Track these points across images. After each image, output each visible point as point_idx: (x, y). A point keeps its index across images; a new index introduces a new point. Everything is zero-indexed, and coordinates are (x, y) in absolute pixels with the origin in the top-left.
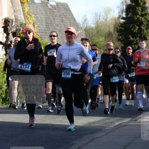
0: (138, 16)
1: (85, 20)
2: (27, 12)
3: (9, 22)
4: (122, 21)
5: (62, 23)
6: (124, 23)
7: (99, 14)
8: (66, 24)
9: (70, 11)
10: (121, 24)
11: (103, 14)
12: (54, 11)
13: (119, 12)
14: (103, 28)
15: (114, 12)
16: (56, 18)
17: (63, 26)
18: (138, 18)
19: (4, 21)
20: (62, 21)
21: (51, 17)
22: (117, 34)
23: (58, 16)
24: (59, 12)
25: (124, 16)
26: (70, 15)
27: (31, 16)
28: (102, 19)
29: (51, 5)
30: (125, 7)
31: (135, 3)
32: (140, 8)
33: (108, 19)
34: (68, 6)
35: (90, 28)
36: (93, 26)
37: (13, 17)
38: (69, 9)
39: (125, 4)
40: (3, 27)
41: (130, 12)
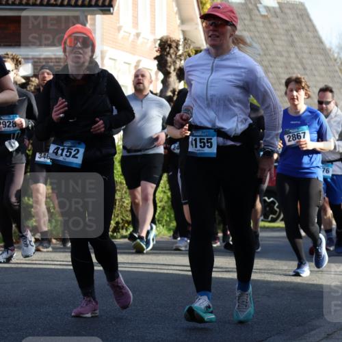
3: (170, 46)
5: (291, 49)
8: (299, 50)
9: (310, 20)
12: (274, 20)
16: (278, 37)
17: (293, 55)
19: (160, 45)
20: (292, 43)
21: (266, 36)
23: (282, 31)
24: (284, 22)
26: (311, 29)
29: (267, 8)
34: (305, 10)
37: (178, 36)
38: (308, 16)
40: (155, 58)
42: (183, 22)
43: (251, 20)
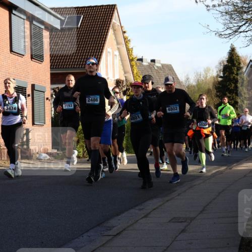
0: (234, 75)
1: (188, 79)
2: (136, 73)
3: (120, 83)
4: (220, 79)
6: (221, 81)
7: (199, 73)
9: (174, 71)
10: (219, 82)
11: (203, 73)
12: (160, 71)
13: (217, 72)
14: (203, 86)
15: (213, 71)
18: (234, 77)
19: (116, 82)
21: (157, 77)
22: (215, 91)
24: (164, 72)
25: (222, 75)
26: (174, 74)
27: (139, 76)
28: (202, 78)
29: (157, 67)
30: (222, 67)
31: (231, 63)
32: (235, 68)
33: (208, 78)
34: (172, 67)
35: (191, 86)
36: (194, 84)
37: (123, 78)
38: (173, 70)
39: (222, 65)
41: (227, 71)
42: (125, 73)
43: (152, 71)
